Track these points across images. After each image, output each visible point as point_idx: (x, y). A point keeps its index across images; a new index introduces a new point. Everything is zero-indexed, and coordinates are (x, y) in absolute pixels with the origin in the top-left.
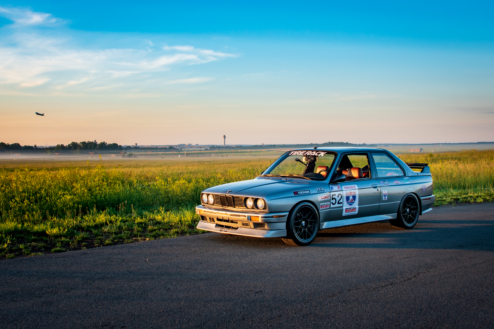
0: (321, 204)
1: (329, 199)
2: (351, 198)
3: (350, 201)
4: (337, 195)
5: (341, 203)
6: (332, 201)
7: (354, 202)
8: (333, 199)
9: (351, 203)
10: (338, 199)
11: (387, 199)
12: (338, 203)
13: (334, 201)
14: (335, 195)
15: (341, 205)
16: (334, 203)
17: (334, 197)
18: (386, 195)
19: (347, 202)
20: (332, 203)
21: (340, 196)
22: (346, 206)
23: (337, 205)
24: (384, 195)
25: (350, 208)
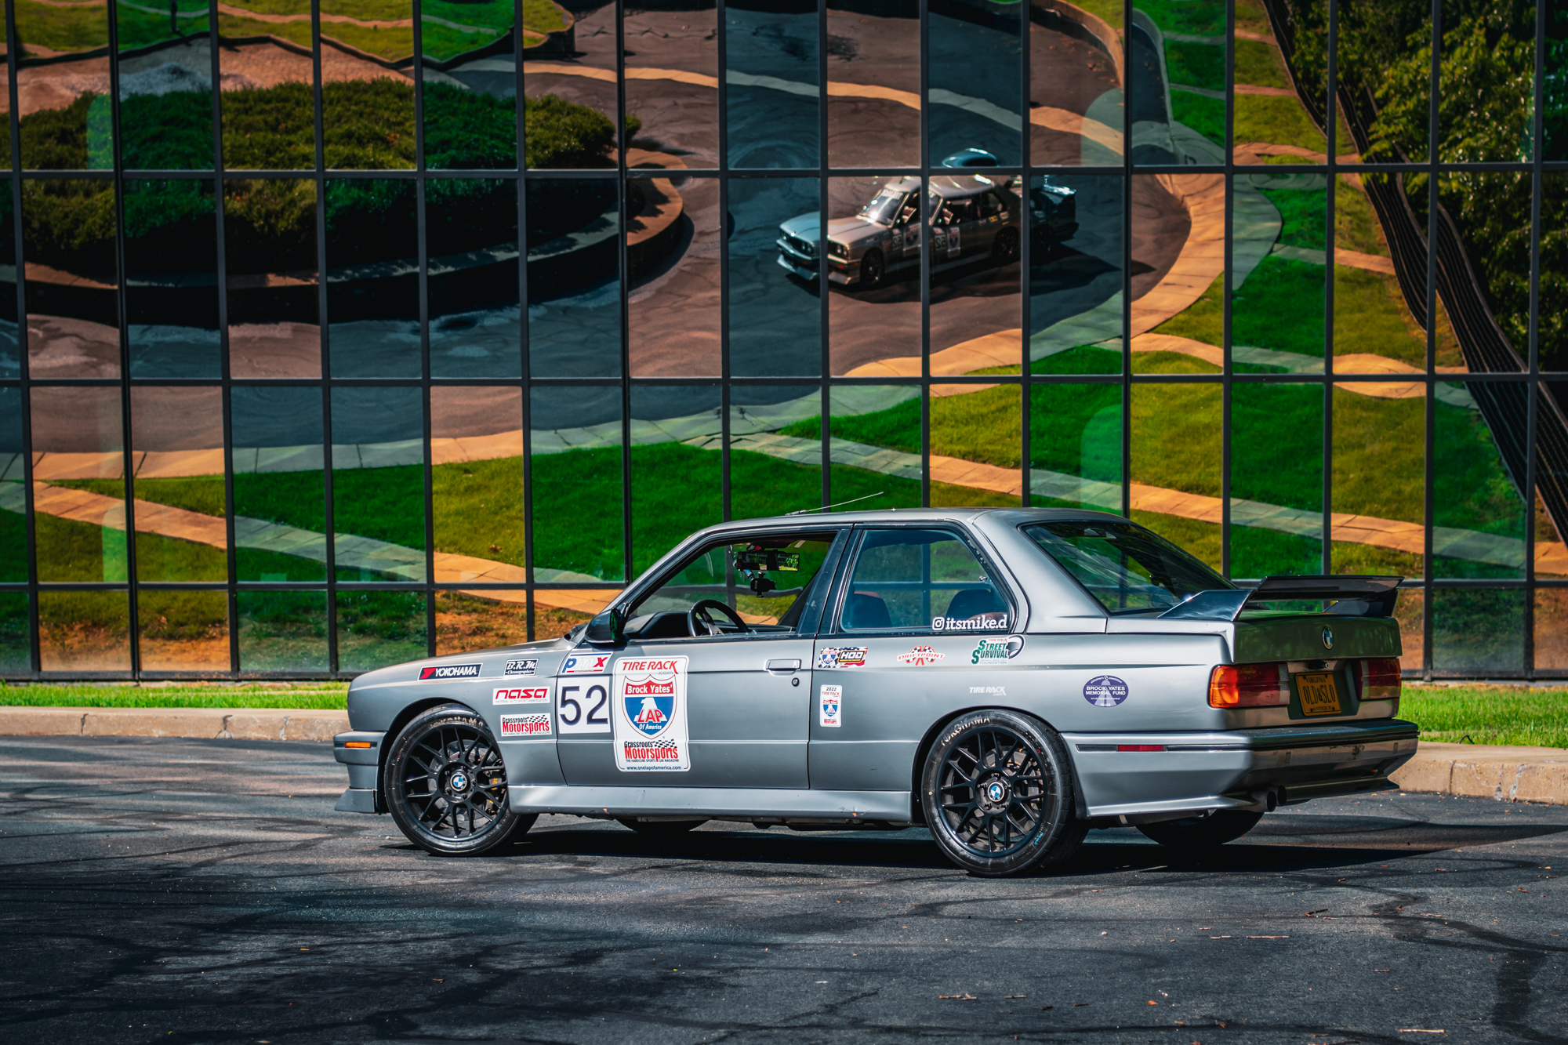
0: (502, 716)
1: (548, 700)
2: (649, 705)
3: (644, 717)
4: (584, 690)
5: (604, 721)
6: (561, 711)
7: (663, 724)
8: (564, 703)
9: (651, 724)
10: (587, 706)
11: (838, 724)
12: (590, 720)
13: (570, 712)
14: (576, 688)
15: (604, 728)
16: (571, 717)
17: (569, 695)
18: (835, 707)
19: (632, 719)
20: (563, 717)
21: (597, 695)
22: (626, 732)
23: (582, 727)
24: (826, 707)
25: (645, 744)
